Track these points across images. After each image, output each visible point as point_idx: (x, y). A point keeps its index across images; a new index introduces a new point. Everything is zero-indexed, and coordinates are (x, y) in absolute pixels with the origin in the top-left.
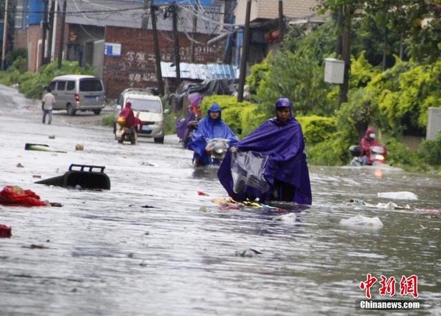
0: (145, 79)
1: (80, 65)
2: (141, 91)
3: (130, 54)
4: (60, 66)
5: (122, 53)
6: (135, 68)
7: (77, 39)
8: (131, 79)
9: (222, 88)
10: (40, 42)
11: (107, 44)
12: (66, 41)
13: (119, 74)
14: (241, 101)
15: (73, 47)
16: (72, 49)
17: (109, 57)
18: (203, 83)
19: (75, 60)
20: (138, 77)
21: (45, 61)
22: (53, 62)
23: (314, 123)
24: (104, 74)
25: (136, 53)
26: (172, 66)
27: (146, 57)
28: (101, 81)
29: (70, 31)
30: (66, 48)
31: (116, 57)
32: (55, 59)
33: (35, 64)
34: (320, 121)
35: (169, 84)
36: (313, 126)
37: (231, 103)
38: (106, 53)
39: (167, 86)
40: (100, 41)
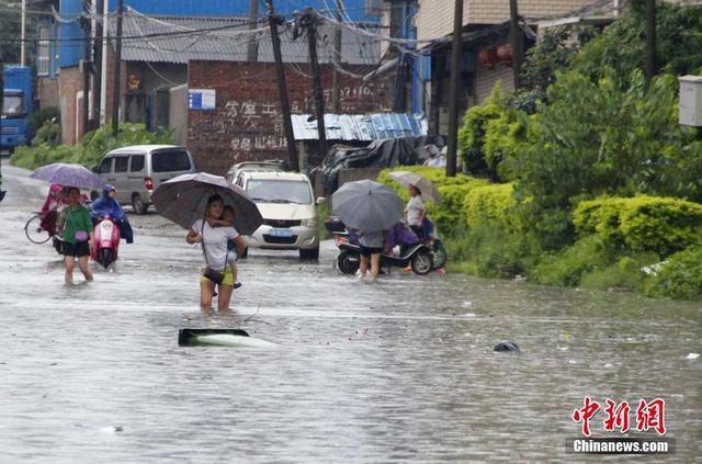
0: (259, 146)
1: (149, 128)
2: (262, 165)
3: (230, 104)
4: (116, 132)
5: (217, 104)
6: (241, 128)
7: (141, 86)
8: (235, 147)
9: (407, 153)
10: (80, 94)
11: (191, 91)
12: (123, 91)
13: (213, 140)
14: (453, 175)
15: (135, 99)
16: (134, 104)
17: (196, 112)
18: (372, 146)
19: (139, 121)
20: (246, 144)
21: (90, 125)
22: (105, 126)
23: (644, 210)
24: (189, 141)
25: (241, 104)
26: (309, 120)
27: (258, 109)
28: (188, 153)
29: (128, 74)
30: (123, 102)
31: (207, 112)
32: (107, 121)
33: (75, 132)
34: (659, 206)
35: (307, 152)
36: (642, 215)
37: (436, 179)
38: (191, 105)
39: (302, 156)
40: (181, 87)
